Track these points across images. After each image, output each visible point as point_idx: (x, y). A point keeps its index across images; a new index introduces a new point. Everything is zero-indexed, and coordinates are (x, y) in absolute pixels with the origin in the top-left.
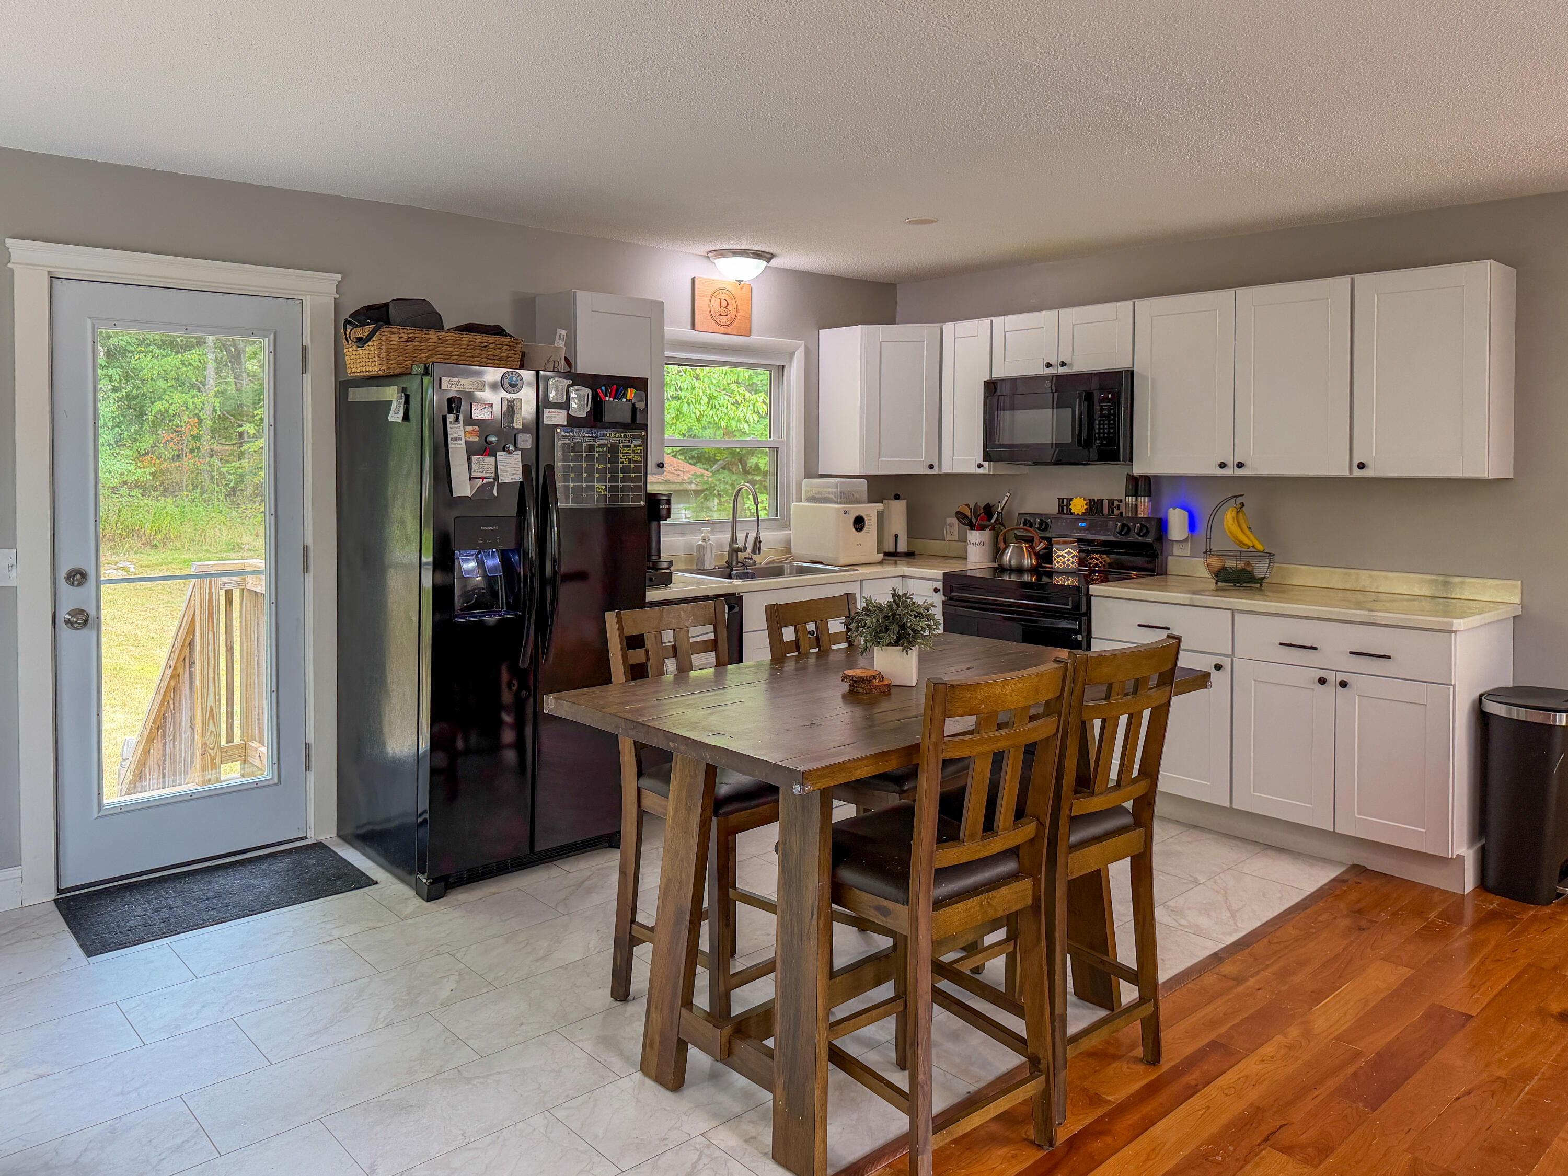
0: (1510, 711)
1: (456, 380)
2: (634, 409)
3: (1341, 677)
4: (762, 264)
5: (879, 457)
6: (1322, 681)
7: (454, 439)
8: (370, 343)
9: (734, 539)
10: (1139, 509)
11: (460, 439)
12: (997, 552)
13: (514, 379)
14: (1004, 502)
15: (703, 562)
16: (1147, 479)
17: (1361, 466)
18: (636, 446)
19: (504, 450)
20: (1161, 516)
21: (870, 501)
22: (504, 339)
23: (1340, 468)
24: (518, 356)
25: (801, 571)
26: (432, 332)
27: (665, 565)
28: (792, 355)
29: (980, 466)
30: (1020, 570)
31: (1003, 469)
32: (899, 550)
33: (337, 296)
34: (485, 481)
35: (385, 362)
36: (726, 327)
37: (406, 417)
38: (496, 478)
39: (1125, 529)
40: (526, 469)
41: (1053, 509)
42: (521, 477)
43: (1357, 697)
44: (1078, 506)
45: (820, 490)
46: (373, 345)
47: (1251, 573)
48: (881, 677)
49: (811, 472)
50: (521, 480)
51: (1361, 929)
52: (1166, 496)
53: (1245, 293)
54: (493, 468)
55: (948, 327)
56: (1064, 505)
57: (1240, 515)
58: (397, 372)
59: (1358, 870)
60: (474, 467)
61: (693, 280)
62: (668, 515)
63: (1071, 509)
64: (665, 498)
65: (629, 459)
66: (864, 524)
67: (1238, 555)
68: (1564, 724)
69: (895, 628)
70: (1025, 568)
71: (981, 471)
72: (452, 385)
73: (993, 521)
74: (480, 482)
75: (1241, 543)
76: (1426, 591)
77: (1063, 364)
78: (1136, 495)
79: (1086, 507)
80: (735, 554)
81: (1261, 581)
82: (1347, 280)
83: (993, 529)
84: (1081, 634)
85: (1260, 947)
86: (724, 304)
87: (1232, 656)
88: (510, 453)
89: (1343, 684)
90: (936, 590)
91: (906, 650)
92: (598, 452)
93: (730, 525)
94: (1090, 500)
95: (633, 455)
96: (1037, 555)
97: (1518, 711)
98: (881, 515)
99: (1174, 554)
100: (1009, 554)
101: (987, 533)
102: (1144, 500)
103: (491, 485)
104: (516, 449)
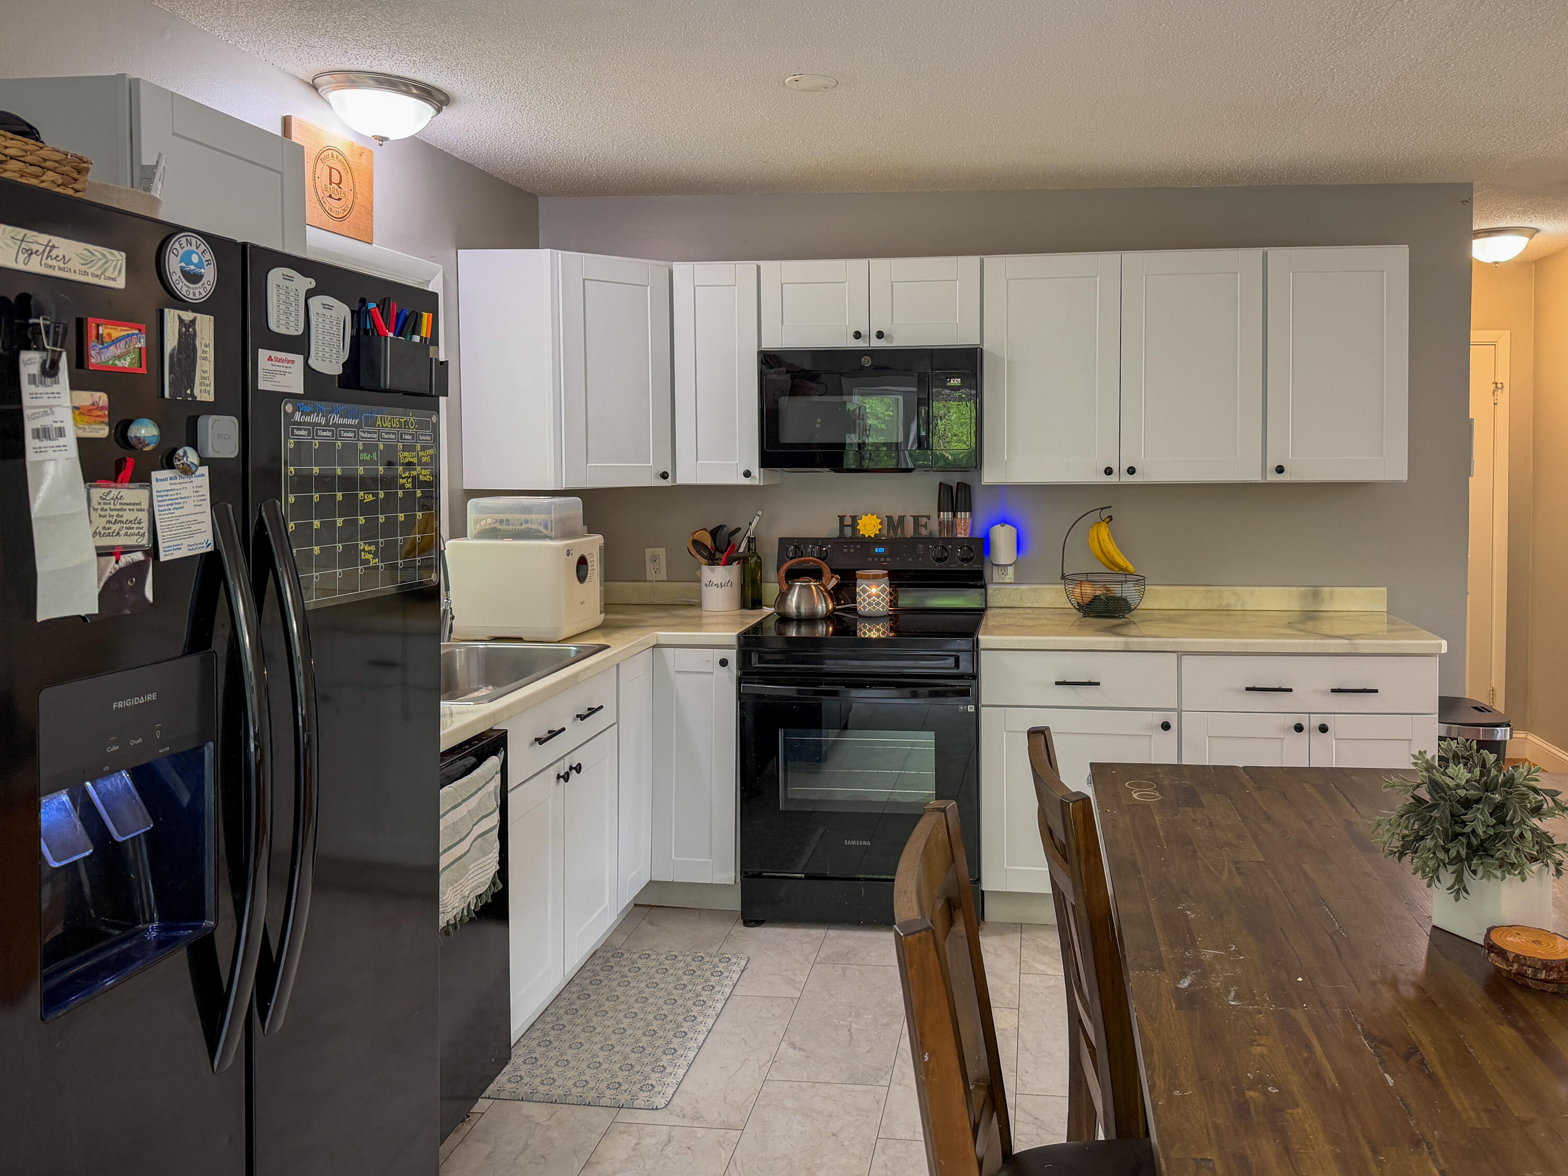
1: (44, 239)
2: (430, 362)
5: (587, 464)
7: (43, 433)
10: (958, 528)
11: (61, 432)
13: (195, 259)
14: (755, 524)
16: (967, 488)
17: (1280, 470)
18: (424, 448)
19: (171, 466)
20: (982, 534)
23: (1248, 473)
29: (746, 474)
30: (811, 620)
34: (125, 559)
38: (153, 551)
39: (944, 551)
40: (219, 514)
41: (831, 531)
42: (212, 541)
44: (869, 526)
54: (144, 516)
55: (680, 269)
56: (847, 524)
57: (1109, 530)
61: (287, 121)
63: (858, 530)
65: (414, 478)
66: (587, 569)
70: (819, 616)
71: (748, 482)
72: (30, 253)
73: (740, 551)
74: (111, 565)
75: (1115, 565)
77: (880, 335)
78: (953, 509)
79: (880, 527)
82: (1258, 253)
83: (742, 562)
88: (187, 471)
90: (724, 663)
92: (363, 463)
94: (883, 516)
95: (419, 468)
96: (833, 596)
98: (601, 551)
99: (995, 581)
100: (795, 599)
101: (735, 568)
102: (965, 515)
103: (137, 569)
104: (203, 461)
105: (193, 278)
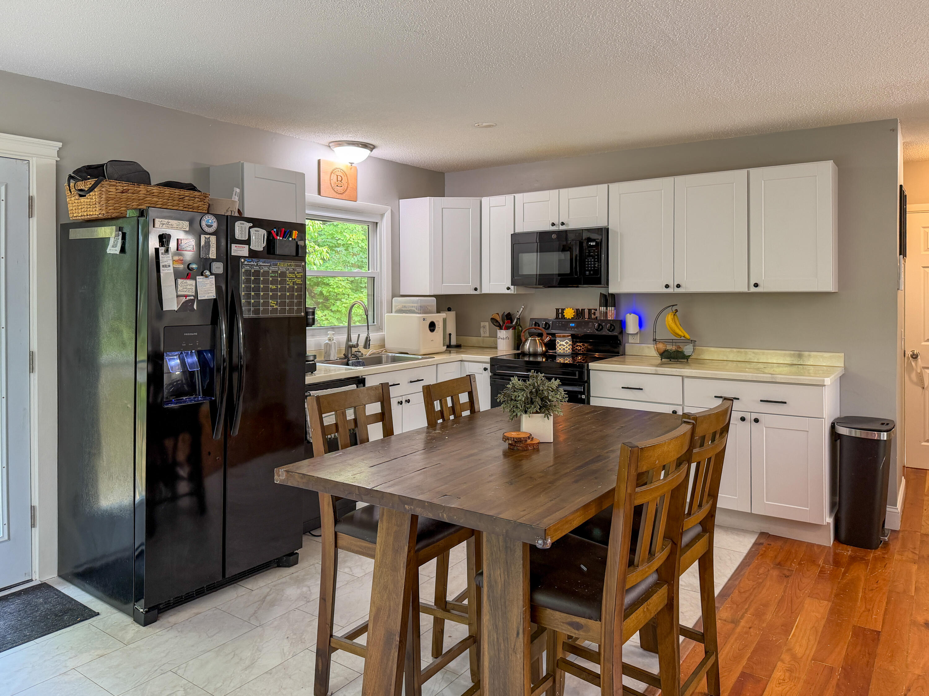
0: (850, 432)
1: (167, 221)
2: (297, 246)
3: (754, 416)
4: (366, 153)
5: (442, 284)
6: (742, 419)
7: (165, 266)
8: (91, 194)
9: (349, 339)
10: (608, 315)
11: (169, 266)
12: (518, 343)
13: (210, 221)
14: (520, 312)
15: (330, 355)
16: (613, 296)
17: (756, 285)
18: (298, 273)
19: (202, 275)
20: (621, 318)
21: (438, 311)
22: (196, 193)
23: (742, 287)
24: (206, 206)
25: (394, 360)
26: (142, 186)
27: (311, 358)
28: (382, 215)
29: (508, 288)
30: (535, 355)
31: (522, 291)
32: (452, 344)
33: (59, 159)
34: (188, 298)
35: (104, 208)
36: (341, 195)
37: (123, 250)
38: (196, 295)
39: (600, 326)
40: (218, 289)
41: (553, 315)
42: (215, 295)
43: (764, 428)
44: (569, 314)
45: (404, 305)
46: (94, 196)
47: (682, 352)
48: (530, 437)
49: (396, 294)
50: (215, 297)
51: (787, 576)
52: (625, 306)
53: (680, 180)
54: (194, 288)
55: (485, 200)
56: (560, 312)
57: (675, 317)
58: (113, 216)
59: (766, 536)
60: (180, 288)
61: (319, 162)
62: (313, 323)
63: (564, 316)
64: (311, 310)
65: (294, 282)
66: (435, 327)
67: (672, 342)
68: (885, 439)
69: (538, 400)
70: (539, 353)
71: (508, 292)
72: (163, 224)
73: (514, 323)
74: (184, 299)
75: (677, 334)
76: (788, 360)
77: (563, 224)
78: (606, 306)
79: (574, 314)
80: (350, 349)
81: (688, 357)
82: (745, 171)
83: (514, 328)
84: (584, 394)
86: (339, 179)
87: (684, 405)
88: (206, 277)
89: (756, 421)
90: (485, 369)
91: (547, 416)
92: (271, 277)
93: (346, 330)
94: (577, 309)
95: (296, 279)
96: (546, 345)
97: (855, 432)
98: (445, 321)
99: (629, 342)
100: (528, 345)
101: (511, 331)
102: (612, 309)
103: (192, 301)
104: (212, 274)
105: (210, 226)
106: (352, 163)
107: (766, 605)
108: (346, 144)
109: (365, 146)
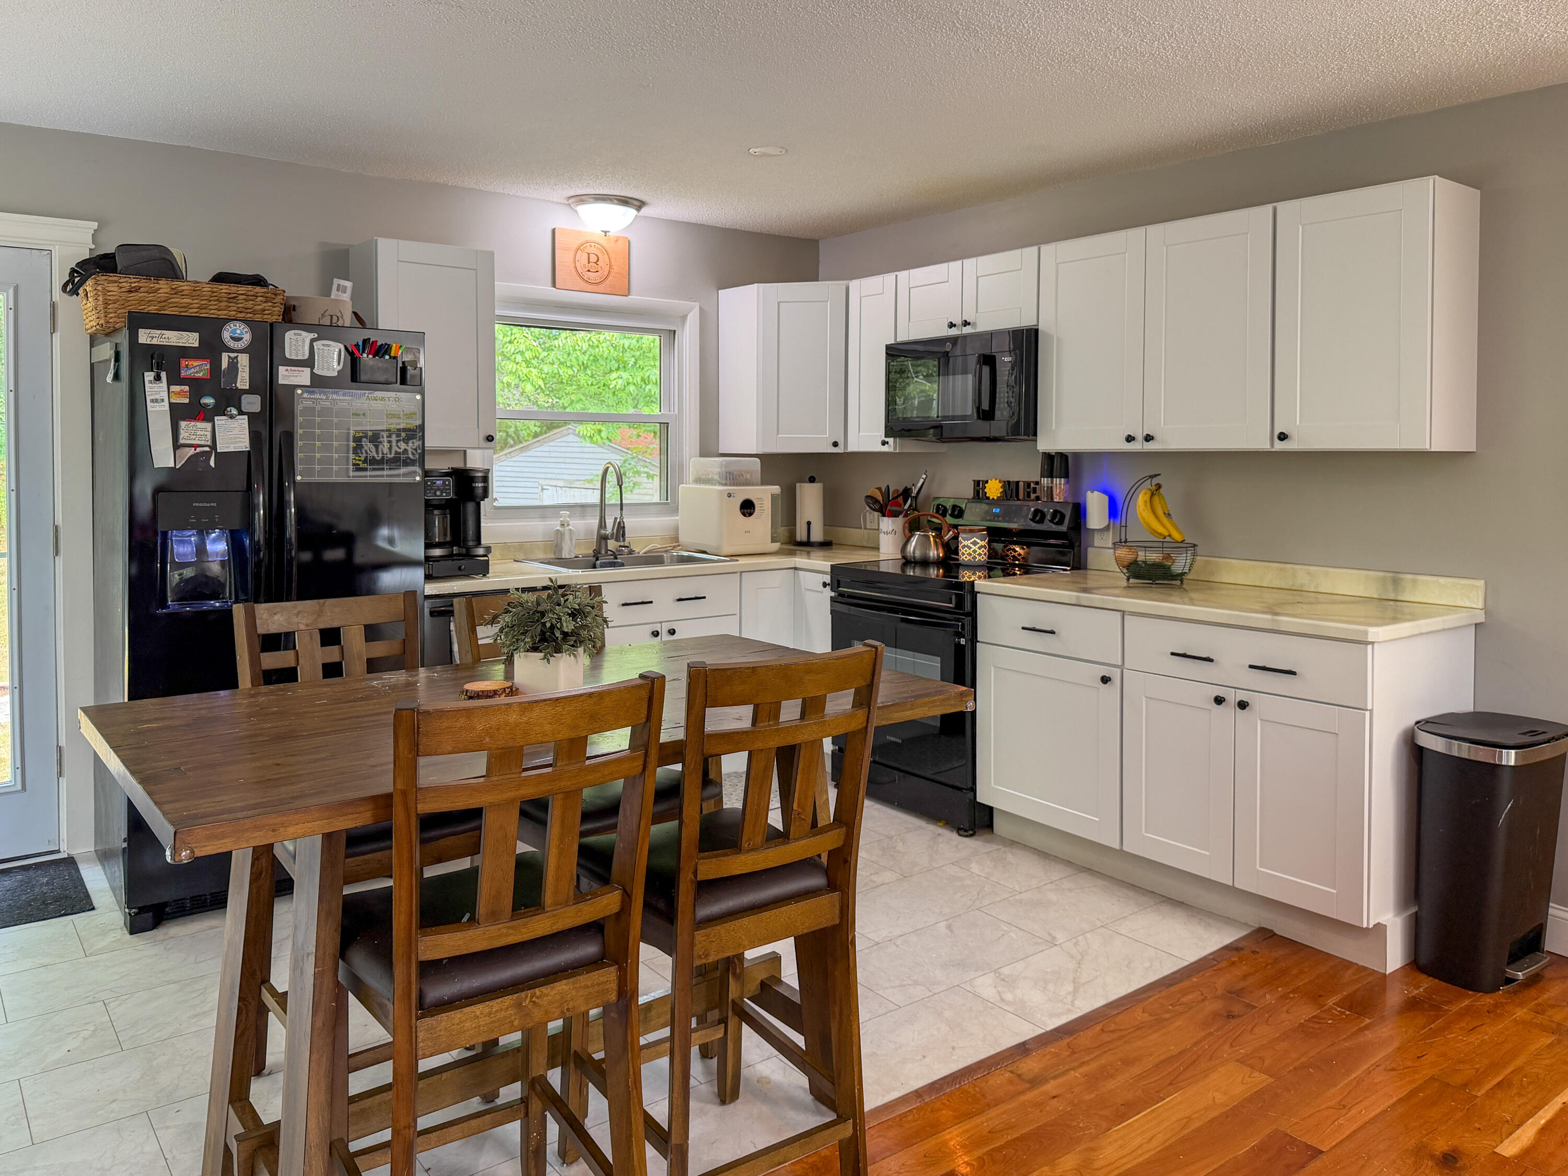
0: (1450, 747)
1: (159, 332)
2: (403, 368)
3: (1242, 696)
4: (631, 212)
5: (778, 434)
6: (1219, 700)
7: (154, 401)
9: (602, 524)
10: (1054, 492)
11: (163, 400)
13: (238, 331)
14: (919, 485)
15: (561, 550)
16: (1063, 456)
17: (1283, 437)
19: (224, 415)
20: (1079, 500)
21: (763, 483)
22: (261, 290)
23: (1261, 441)
24: (280, 310)
26: (164, 281)
27: (480, 552)
28: (684, 318)
29: (884, 443)
30: (925, 563)
31: (912, 446)
32: (812, 540)
33: (93, 247)
34: (198, 450)
36: (595, 286)
37: (116, 377)
38: (214, 446)
39: (1040, 515)
40: (254, 436)
41: (969, 491)
42: (248, 445)
43: (1259, 721)
44: (994, 489)
45: (711, 470)
46: (91, 298)
47: (1169, 568)
49: (708, 449)
50: (248, 449)
51: (1230, 1016)
52: (1087, 479)
53: (1155, 231)
54: (209, 434)
55: (854, 285)
56: (979, 486)
57: (1156, 498)
59: (1264, 935)
60: (181, 433)
61: (554, 231)
63: (986, 493)
64: (480, 474)
66: (754, 509)
68: (1512, 763)
70: (931, 561)
71: (885, 449)
72: (153, 338)
73: (906, 507)
74: (192, 451)
75: (1155, 532)
76: (1372, 592)
77: (966, 323)
78: (1051, 476)
79: (1001, 490)
80: (603, 542)
81: (1180, 576)
82: (1268, 209)
83: (907, 515)
84: (964, 637)
85: (1084, 1039)
86: (593, 258)
87: (1122, 667)
88: (232, 417)
89: (1243, 705)
90: (825, 585)
93: (598, 509)
94: (1004, 482)
96: (944, 546)
97: (1459, 747)
98: (776, 498)
99: (1095, 545)
100: (914, 544)
101: (900, 520)
102: (1060, 481)
103: (207, 455)
104: (241, 413)
105: (238, 339)
106: (606, 232)
107: (1128, 1062)
108: (591, 200)
109: (624, 201)
